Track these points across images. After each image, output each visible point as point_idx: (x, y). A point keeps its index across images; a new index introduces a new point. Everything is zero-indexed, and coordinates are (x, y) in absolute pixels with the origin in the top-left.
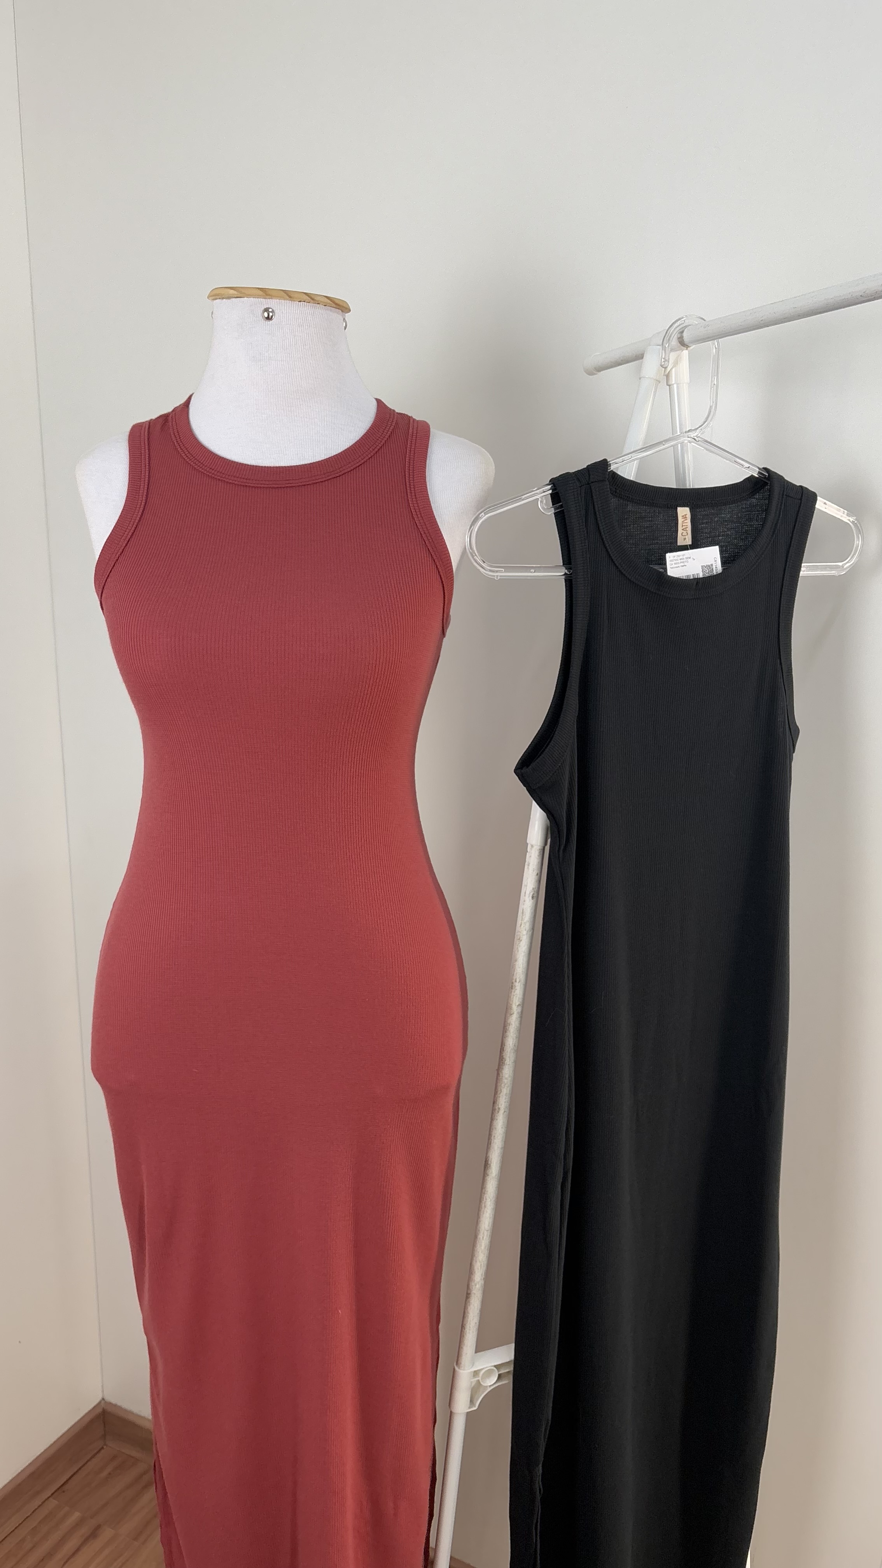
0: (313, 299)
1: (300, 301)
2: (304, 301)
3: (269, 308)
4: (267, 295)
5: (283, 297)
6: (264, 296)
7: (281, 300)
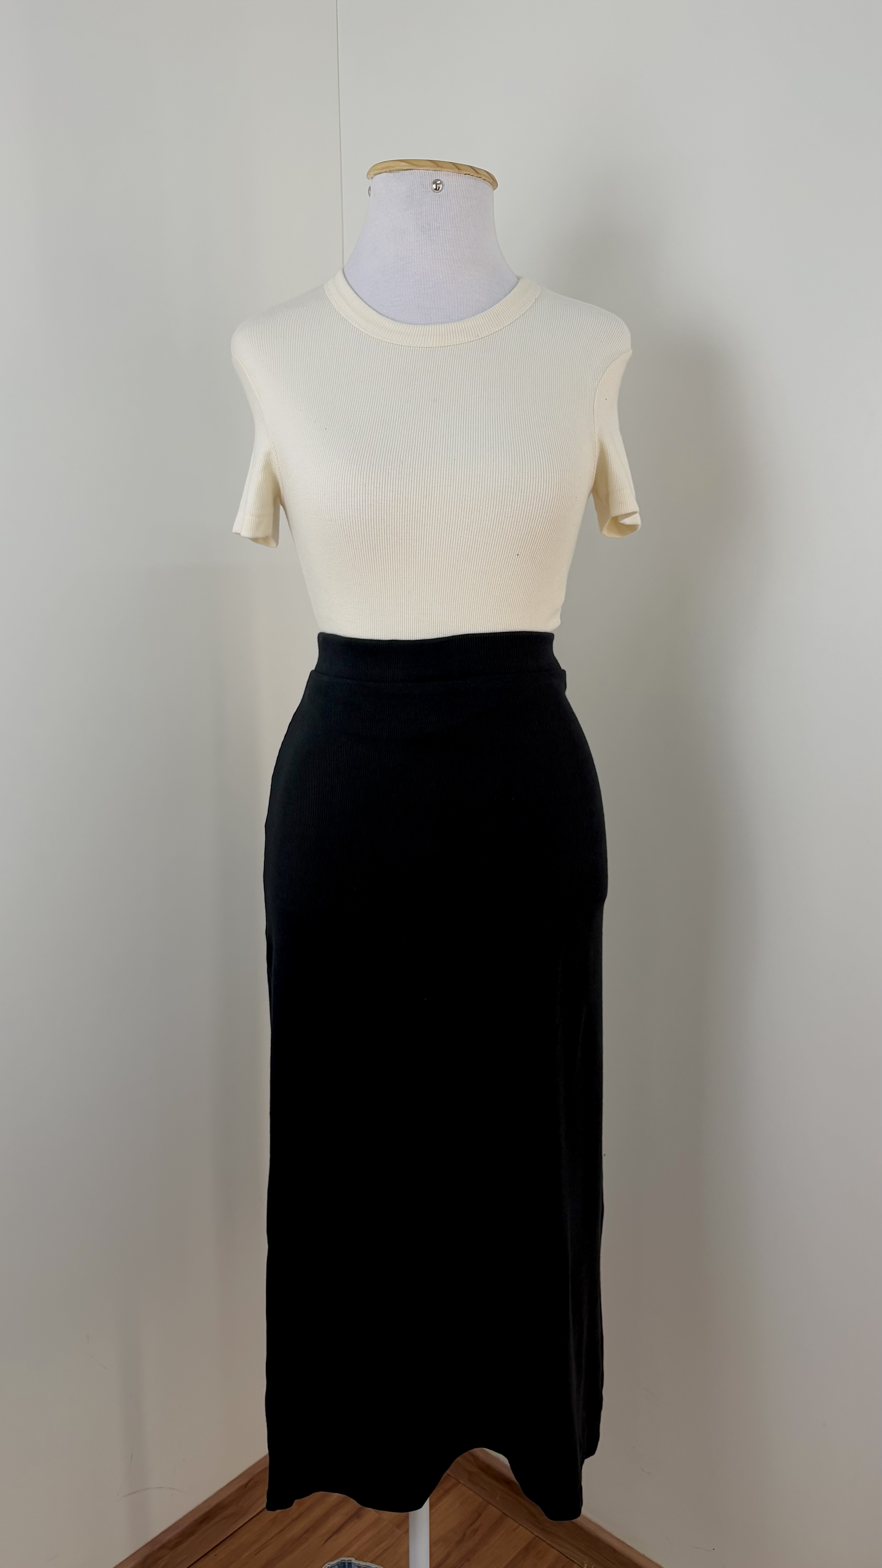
0: (477, 173)
1: (465, 174)
2: (469, 174)
3: (438, 180)
4: (438, 166)
5: (451, 169)
6: (435, 167)
7: (449, 173)
